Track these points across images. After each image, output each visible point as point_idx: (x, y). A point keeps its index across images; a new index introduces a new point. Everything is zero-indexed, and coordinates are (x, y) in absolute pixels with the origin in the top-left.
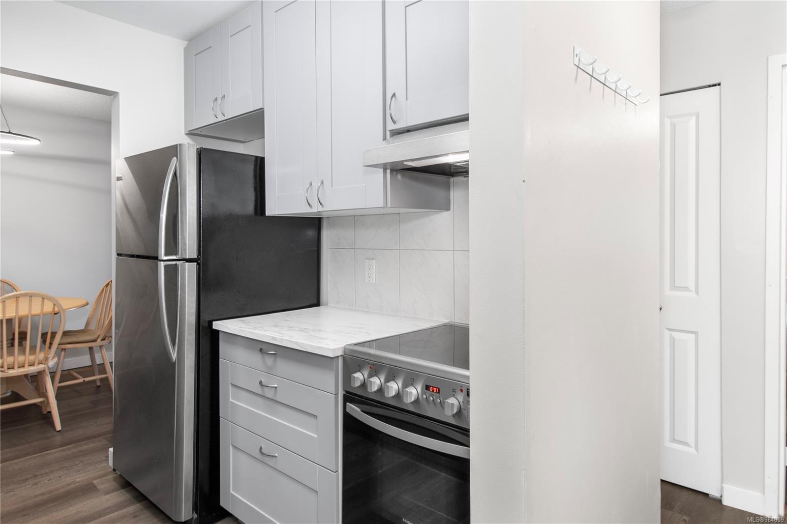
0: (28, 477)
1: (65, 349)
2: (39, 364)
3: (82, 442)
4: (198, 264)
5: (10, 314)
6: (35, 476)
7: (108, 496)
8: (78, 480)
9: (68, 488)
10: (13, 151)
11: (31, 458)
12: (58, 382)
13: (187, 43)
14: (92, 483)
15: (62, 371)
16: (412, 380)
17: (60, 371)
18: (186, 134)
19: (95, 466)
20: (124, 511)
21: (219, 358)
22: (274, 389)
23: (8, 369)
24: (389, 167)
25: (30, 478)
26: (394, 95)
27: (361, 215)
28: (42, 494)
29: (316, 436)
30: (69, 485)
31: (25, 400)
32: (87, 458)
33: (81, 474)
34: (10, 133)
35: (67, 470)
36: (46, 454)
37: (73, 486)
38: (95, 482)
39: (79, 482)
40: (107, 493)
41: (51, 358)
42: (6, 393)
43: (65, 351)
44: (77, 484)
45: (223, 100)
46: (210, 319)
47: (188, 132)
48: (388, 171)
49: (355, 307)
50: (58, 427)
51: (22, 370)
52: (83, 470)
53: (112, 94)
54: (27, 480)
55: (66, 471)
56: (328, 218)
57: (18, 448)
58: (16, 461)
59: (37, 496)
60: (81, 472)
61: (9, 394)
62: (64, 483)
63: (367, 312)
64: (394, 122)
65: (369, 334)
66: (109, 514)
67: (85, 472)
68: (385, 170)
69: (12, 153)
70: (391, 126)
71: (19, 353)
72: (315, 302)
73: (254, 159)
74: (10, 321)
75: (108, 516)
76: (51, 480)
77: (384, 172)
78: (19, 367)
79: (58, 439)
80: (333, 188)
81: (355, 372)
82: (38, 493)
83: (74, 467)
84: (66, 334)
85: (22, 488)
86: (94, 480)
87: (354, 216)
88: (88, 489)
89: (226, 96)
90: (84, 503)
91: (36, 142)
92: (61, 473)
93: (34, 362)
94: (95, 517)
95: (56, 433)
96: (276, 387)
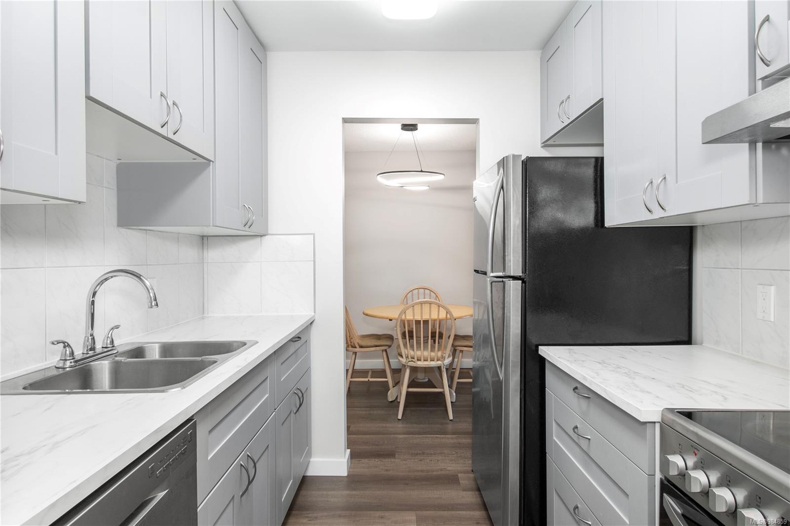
0: (419, 452)
1: (463, 351)
2: (437, 360)
3: (463, 436)
4: (524, 282)
5: (426, 317)
6: (423, 453)
7: (464, 493)
8: (449, 468)
9: (439, 473)
10: (429, 186)
11: (426, 437)
12: (457, 378)
13: (541, 51)
14: (457, 475)
15: (461, 369)
16: (759, 500)
17: (459, 369)
18: (542, 147)
19: (465, 461)
20: (472, 513)
21: (545, 388)
22: (588, 440)
23: (418, 360)
24: (761, 139)
25: (420, 454)
26: (767, 19)
27: (751, 220)
28: (422, 471)
29: (628, 522)
30: (441, 470)
31: (436, 388)
32: (461, 451)
33: (453, 464)
34: (422, 171)
35: (445, 456)
36: (437, 437)
37: (443, 472)
38: (460, 475)
39: (449, 471)
40: (464, 490)
41: (447, 357)
42: (424, 379)
43: (462, 353)
44: (447, 472)
45: (568, 100)
46: (537, 343)
47: (543, 145)
48: (760, 145)
49: (742, 354)
50: (451, 417)
51: (426, 363)
52: (455, 461)
53: (474, 121)
54: (417, 454)
55: (444, 458)
56: (703, 226)
57: (422, 426)
58: (417, 436)
59: (417, 471)
60: (453, 462)
61: (426, 380)
62: (438, 468)
63: (758, 362)
64: (766, 64)
65: (726, 399)
66: (459, 511)
67: (456, 464)
68: (753, 144)
69: (428, 188)
70: (762, 71)
71: (424, 350)
72: (685, 339)
73: (593, 160)
74: (426, 322)
75: (458, 512)
76: (431, 461)
77: (750, 149)
78: (424, 360)
79: (450, 427)
80: (678, 183)
81: (674, 453)
82: (419, 468)
83: (450, 456)
84: (457, 337)
85: (412, 461)
86: (459, 473)
87: (741, 221)
88: (451, 480)
89: (570, 96)
90: (446, 491)
91: (441, 177)
92: (440, 458)
93: (428, 358)
94: (448, 508)
95: (449, 421)
96: (589, 439)
